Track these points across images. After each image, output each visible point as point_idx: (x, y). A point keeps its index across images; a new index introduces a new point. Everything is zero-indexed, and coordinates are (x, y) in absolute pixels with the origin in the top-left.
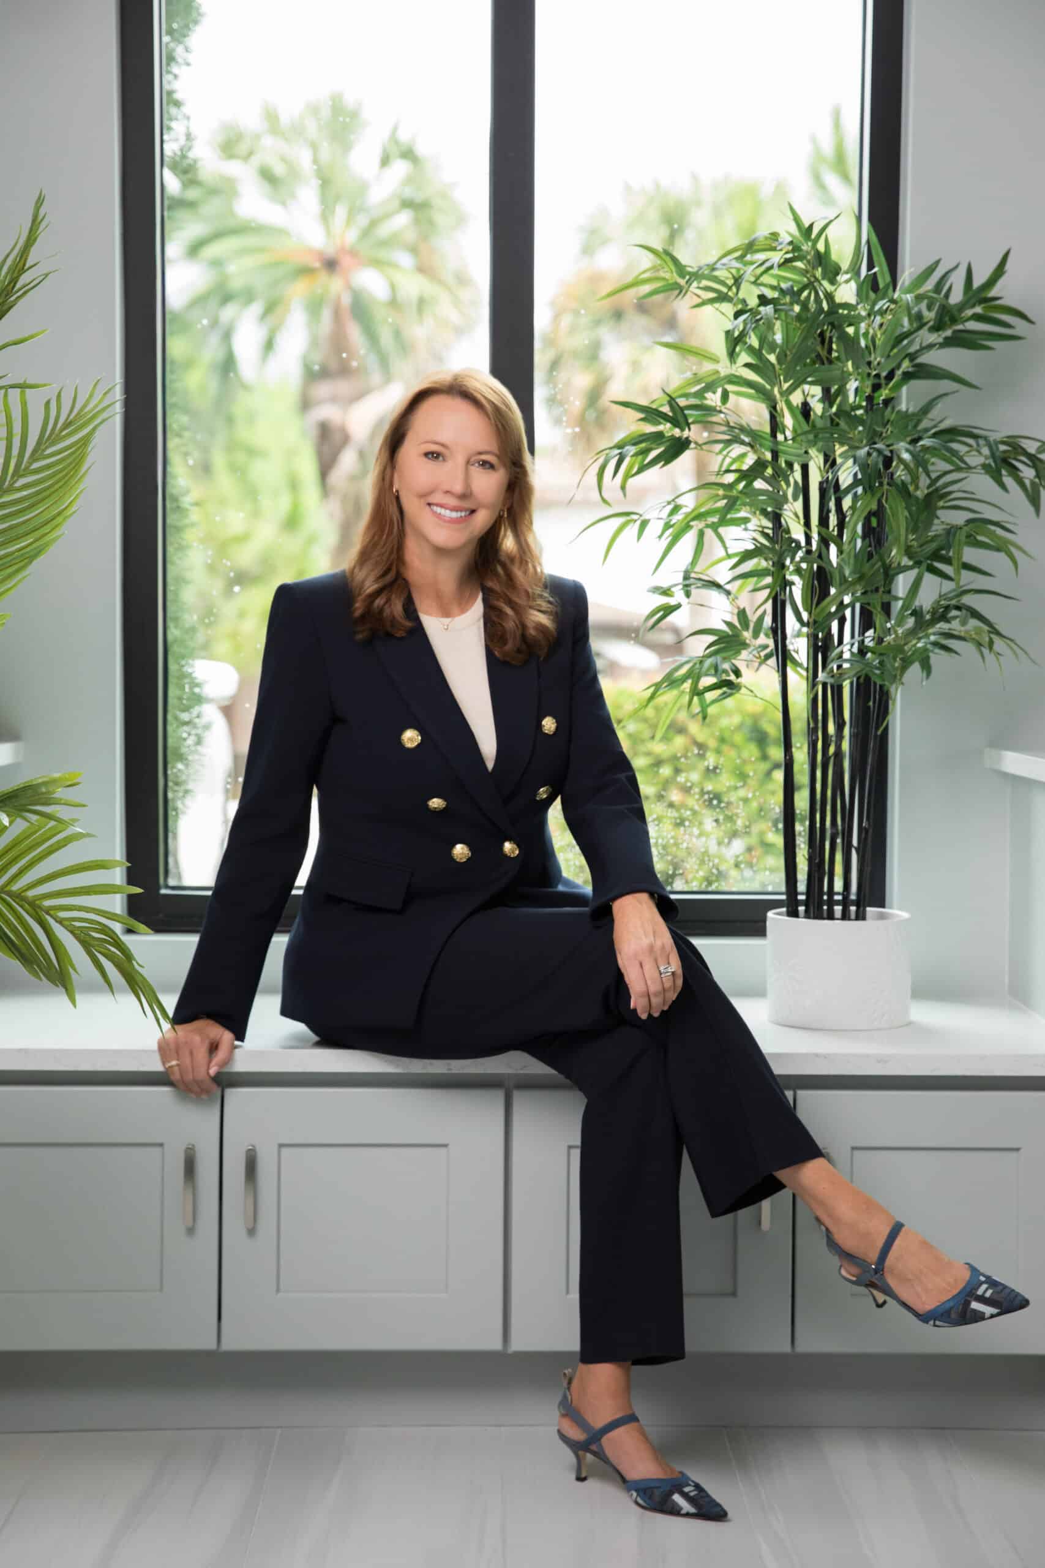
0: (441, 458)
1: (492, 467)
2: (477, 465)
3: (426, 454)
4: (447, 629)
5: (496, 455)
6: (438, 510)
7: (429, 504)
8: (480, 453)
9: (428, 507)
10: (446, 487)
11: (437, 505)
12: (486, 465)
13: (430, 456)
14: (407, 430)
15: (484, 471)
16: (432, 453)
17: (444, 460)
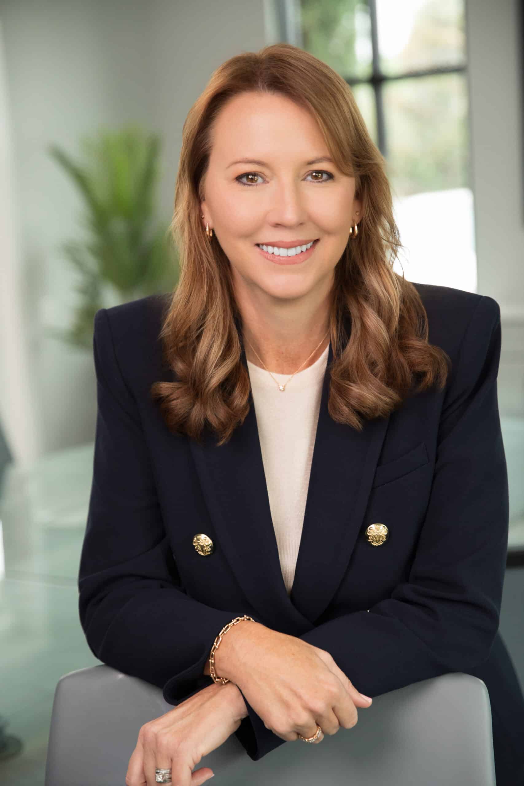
0: (260, 180)
1: (330, 176)
2: (309, 178)
3: (239, 178)
4: (284, 390)
5: (330, 160)
6: (270, 249)
7: (258, 245)
8: (311, 163)
9: (257, 249)
10: (275, 219)
11: (267, 244)
12: (318, 175)
13: (244, 180)
14: (210, 148)
15: (319, 184)
16: (246, 175)
17: (265, 181)
